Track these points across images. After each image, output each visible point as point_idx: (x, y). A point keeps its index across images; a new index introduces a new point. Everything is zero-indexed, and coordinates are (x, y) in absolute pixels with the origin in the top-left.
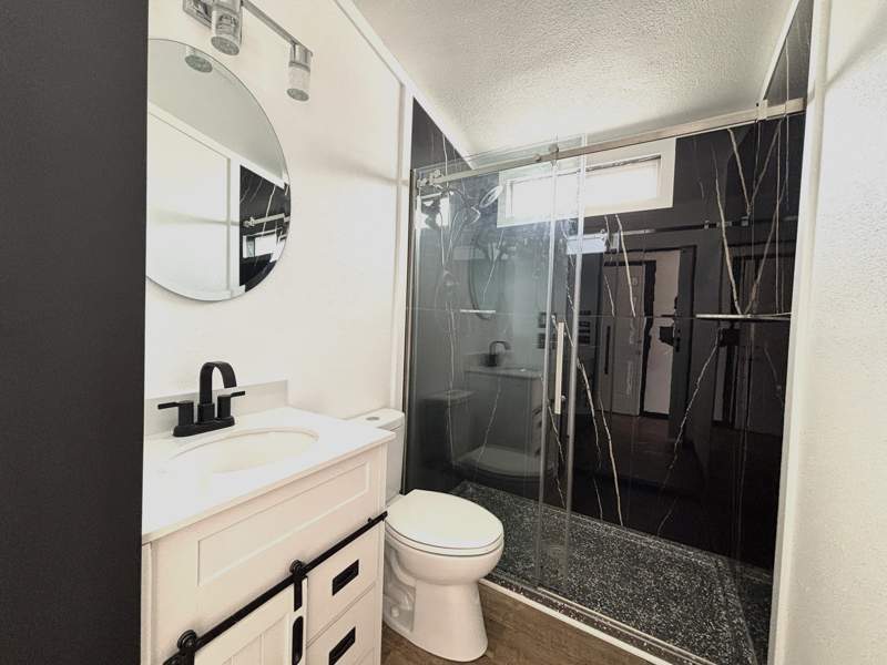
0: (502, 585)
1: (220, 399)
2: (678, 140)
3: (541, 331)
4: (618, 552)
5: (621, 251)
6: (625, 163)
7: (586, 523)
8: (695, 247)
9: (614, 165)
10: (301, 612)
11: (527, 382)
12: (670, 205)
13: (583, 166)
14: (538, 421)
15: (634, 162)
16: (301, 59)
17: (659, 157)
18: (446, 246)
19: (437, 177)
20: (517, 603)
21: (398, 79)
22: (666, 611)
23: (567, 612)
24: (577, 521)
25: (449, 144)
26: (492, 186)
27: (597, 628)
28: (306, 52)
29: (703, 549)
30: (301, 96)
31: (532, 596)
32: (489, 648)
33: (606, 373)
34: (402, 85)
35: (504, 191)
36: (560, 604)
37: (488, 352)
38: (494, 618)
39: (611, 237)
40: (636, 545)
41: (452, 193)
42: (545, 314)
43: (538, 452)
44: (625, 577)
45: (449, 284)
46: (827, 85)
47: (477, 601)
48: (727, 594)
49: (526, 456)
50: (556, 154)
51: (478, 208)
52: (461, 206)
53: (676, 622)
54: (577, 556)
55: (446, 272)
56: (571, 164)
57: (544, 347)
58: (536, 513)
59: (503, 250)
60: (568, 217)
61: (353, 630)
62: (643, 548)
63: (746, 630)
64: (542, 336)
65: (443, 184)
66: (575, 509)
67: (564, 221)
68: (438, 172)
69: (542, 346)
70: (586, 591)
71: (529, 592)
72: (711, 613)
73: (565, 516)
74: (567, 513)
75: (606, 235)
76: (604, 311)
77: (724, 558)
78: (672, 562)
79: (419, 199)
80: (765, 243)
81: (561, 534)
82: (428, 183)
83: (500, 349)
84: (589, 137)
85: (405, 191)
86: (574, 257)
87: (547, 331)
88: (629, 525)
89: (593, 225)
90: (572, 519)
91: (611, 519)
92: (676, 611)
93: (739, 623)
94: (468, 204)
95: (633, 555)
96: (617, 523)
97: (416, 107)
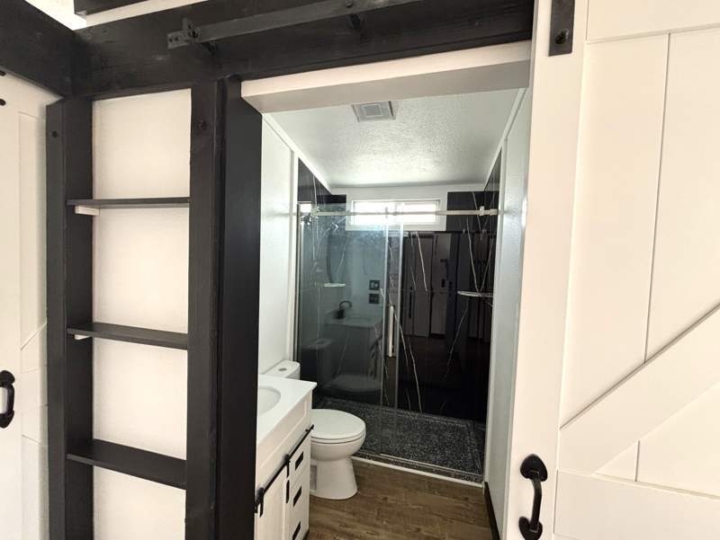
2: (448, 193)
4: (419, 427)
7: (403, 414)
10: (289, 478)
12: (445, 230)
17: (439, 200)
21: (290, 148)
22: (443, 453)
23: (396, 464)
24: (399, 413)
31: (377, 459)
32: (358, 490)
34: (292, 152)
36: (392, 460)
38: (360, 474)
40: (428, 422)
44: (424, 440)
45: (318, 271)
47: (352, 469)
48: (471, 439)
51: (336, 223)
53: (448, 458)
54: (398, 434)
55: (316, 263)
58: (381, 412)
61: (301, 488)
62: (432, 423)
63: (478, 454)
66: (399, 407)
70: (404, 451)
71: (375, 457)
72: (464, 450)
74: (395, 410)
77: (471, 421)
78: (446, 429)
83: (346, 305)
85: (295, 218)
88: (425, 411)
90: (397, 413)
91: (415, 409)
92: (448, 452)
93: (475, 451)
95: (427, 427)
96: (418, 411)
97: (300, 162)
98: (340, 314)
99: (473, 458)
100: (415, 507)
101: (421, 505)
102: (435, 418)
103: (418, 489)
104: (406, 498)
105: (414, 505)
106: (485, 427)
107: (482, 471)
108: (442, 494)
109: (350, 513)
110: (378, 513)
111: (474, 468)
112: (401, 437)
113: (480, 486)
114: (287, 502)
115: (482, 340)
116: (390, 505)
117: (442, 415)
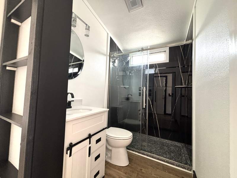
0: (132, 151)
1: (69, 101)
2: (169, 47)
3: (140, 92)
4: (159, 144)
5: (158, 74)
6: (158, 52)
7: (151, 138)
8: (175, 72)
9: (156, 53)
10: (90, 145)
11: (137, 103)
12: (168, 62)
13: (149, 53)
14: (139, 113)
15: (160, 52)
16: (88, 28)
17: (165, 51)
18: (117, 71)
19: (116, 54)
20: (135, 154)
21: (107, 32)
22: (170, 155)
24: (149, 137)
25: (118, 47)
26: (128, 57)
27: (154, 158)
28: (89, 27)
29: (179, 142)
30: (87, 36)
32: (129, 164)
33: (155, 102)
34: (108, 34)
35: (131, 58)
36: (146, 154)
37: (127, 97)
38: (130, 158)
39: (156, 70)
40: (163, 142)
41: (118, 58)
42: (141, 88)
43: (140, 121)
44: (161, 148)
45: (118, 79)
46: (196, 38)
47: (127, 155)
48: (184, 151)
49: (137, 121)
50: (143, 50)
51: (125, 62)
52: (121, 61)
53: (172, 157)
54: (149, 145)
55: (117, 77)
56: (146, 52)
57: (141, 96)
58: (139, 135)
59: (130, 73)
60: (146, 64)
61: (100, 154)
62: (165, 142)
63: (188, 157)
64: (140, 93)
65: (117, 56)
66: (149, 134)
67: (145, 65)
68: (116, 53)
69: (140, 95)
70: (152, 151)
71: (138, 152)
72: (180, 155)
73: (146, 136)
74: (147, 135)
75: (155, 69)
76: (154, 86)
77: (184, 144)
78: (172, 145)
79: (111, 59)
80: (188, 72)
81: (146, 140)
82: (113, 56)
83: (130, 96)
84: (150, 46)
86: (147, 74)
87: (141, 92)
88: (162, 137)
89: (151, 66)
90: (148, 137)
91: (158, 136)
92: (172, 155)
93: (187, 156)
94: (122, 61)
95: (163, 144)
96: (159, 137)
97: (111, 38)
98: (128, 99)
99: (186, 159)
100: (155, 176)
101: (158, 175)
102: (166, 141)
103: (157, 168)
104: (151, 171)
105: (155, 175)
106: (191, 147)
107: (191, 165)
108: (170, 173)
109: (124, 173)
110: (137, 175)
111: (186, 164)
112: (151, 146)
113: (190, 172)
114: (89, 156)
115: (187, 117)
116: (143, 173)
117: (169, 140)
